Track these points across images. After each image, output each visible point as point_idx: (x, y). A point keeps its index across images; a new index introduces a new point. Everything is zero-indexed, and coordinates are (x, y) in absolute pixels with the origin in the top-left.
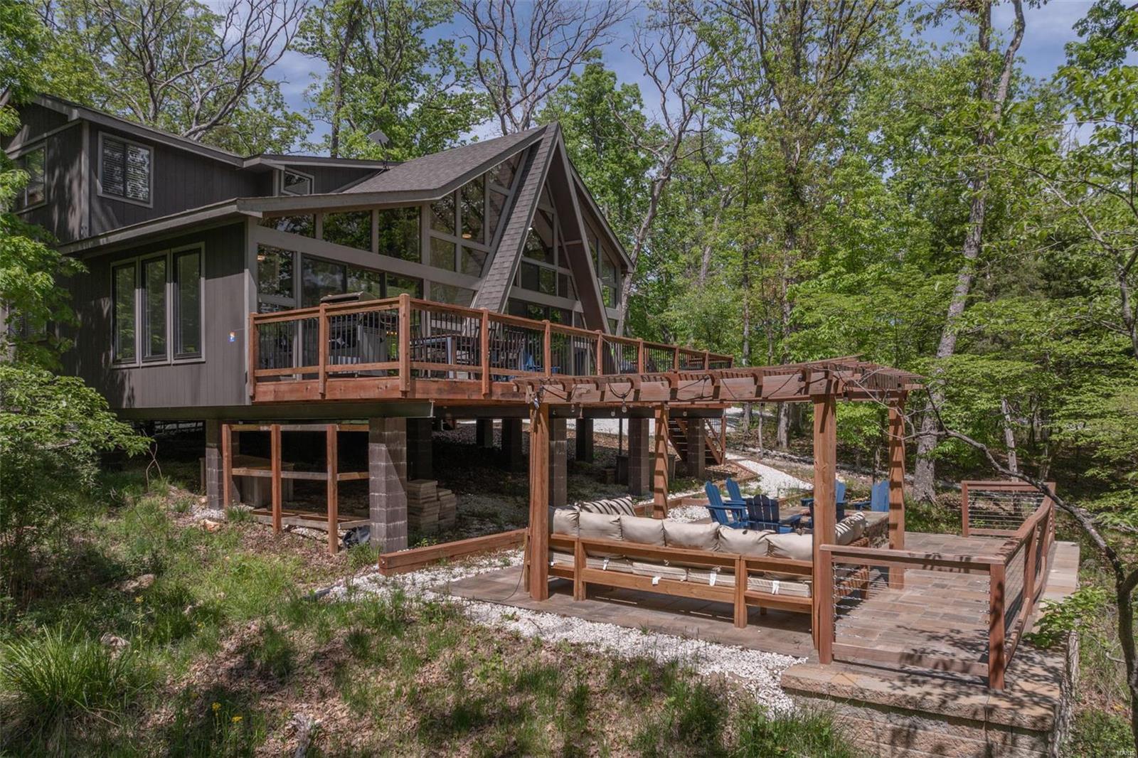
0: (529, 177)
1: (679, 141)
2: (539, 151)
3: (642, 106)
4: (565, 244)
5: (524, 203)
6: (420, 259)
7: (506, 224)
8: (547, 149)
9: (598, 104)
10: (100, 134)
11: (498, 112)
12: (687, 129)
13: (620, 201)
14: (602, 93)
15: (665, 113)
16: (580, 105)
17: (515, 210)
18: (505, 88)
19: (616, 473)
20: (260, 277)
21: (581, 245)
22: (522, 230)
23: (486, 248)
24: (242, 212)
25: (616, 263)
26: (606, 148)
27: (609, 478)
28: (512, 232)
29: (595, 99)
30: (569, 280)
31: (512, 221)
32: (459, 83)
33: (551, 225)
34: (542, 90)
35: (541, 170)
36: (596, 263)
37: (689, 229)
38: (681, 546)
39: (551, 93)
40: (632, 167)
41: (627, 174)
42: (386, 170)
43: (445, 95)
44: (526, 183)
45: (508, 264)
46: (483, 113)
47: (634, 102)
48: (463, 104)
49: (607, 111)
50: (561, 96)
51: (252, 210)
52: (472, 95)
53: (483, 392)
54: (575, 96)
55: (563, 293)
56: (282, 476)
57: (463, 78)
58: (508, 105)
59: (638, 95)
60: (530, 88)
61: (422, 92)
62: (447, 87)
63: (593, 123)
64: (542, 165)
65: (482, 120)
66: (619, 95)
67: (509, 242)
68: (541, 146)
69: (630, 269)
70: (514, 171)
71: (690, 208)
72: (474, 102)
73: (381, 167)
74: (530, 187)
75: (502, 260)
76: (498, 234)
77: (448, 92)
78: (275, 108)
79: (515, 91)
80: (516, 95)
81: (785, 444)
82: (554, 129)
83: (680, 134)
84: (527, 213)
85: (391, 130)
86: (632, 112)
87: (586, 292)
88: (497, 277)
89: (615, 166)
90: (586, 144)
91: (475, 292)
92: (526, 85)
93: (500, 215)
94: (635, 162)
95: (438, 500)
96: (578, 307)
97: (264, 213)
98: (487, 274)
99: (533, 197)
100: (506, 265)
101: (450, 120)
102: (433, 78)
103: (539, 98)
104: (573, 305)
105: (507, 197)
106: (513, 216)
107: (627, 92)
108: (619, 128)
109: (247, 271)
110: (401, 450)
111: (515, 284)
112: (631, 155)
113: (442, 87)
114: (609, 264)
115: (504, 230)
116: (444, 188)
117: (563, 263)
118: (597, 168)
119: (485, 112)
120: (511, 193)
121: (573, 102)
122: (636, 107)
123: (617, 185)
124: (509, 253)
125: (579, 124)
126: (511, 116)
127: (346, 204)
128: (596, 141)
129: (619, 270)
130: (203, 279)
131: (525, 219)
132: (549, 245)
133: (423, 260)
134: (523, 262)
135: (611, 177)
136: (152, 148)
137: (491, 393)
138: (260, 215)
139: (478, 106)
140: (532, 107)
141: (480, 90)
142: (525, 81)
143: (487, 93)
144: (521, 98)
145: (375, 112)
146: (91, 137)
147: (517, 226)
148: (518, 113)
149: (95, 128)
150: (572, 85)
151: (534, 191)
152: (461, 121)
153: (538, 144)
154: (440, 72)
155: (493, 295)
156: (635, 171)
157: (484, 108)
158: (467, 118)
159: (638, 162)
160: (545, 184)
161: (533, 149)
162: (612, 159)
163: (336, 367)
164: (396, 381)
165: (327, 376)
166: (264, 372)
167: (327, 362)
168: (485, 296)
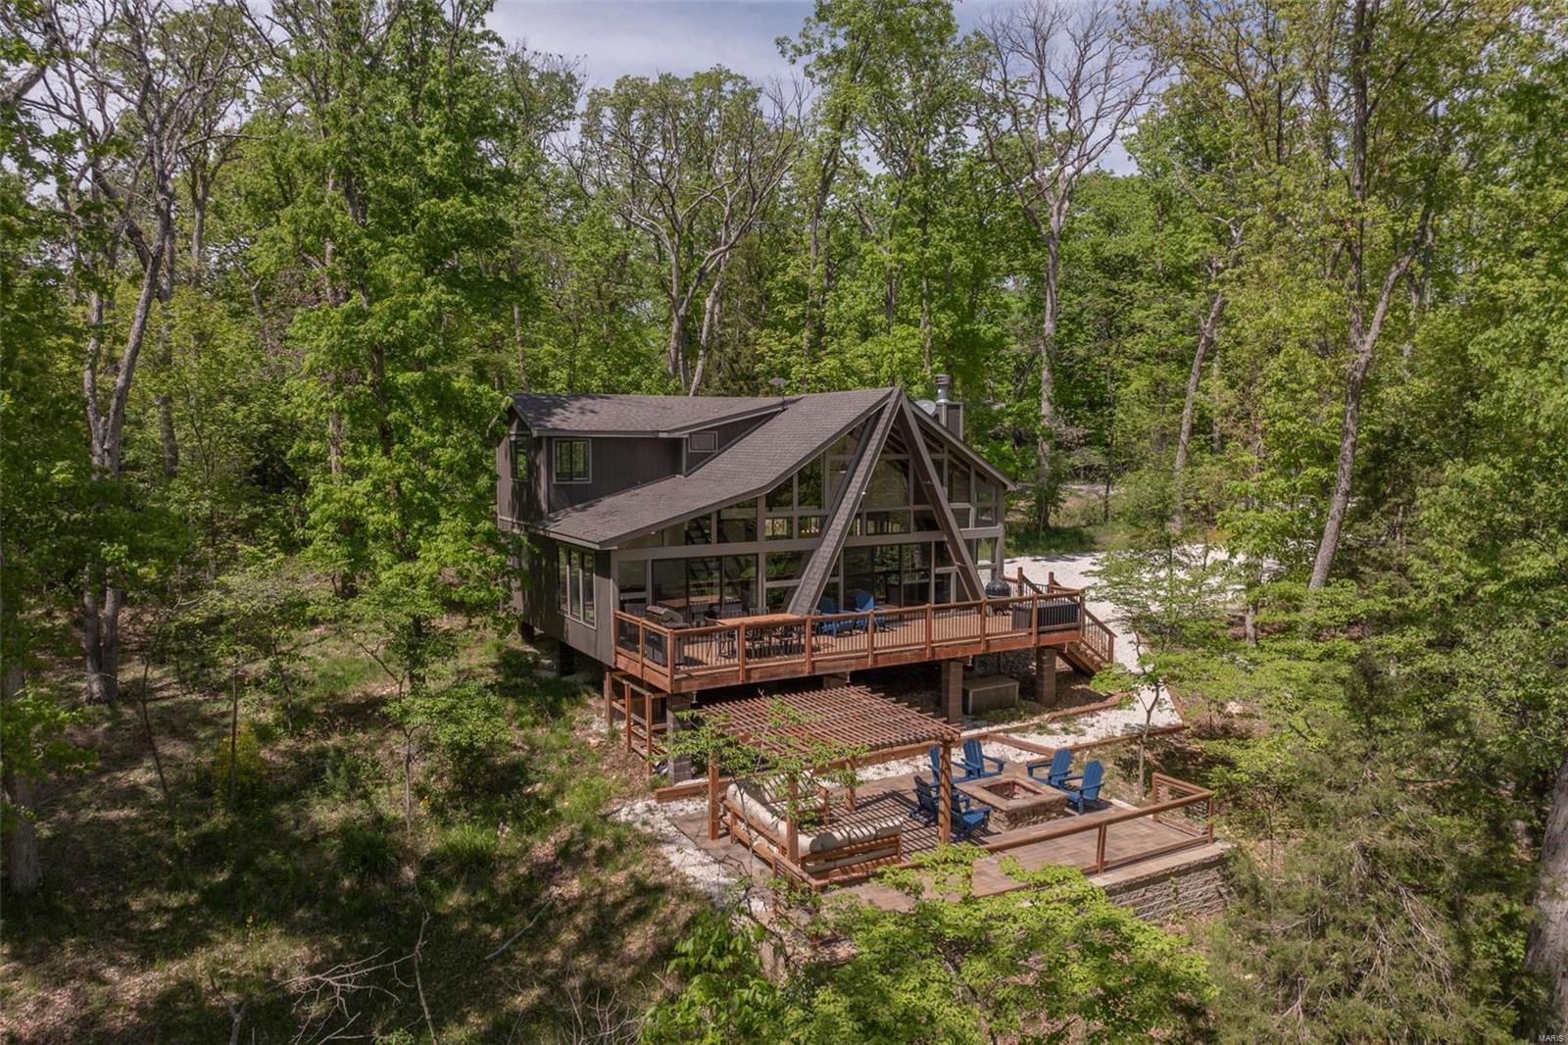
0: (871, 442)
2: (883, 416)
5: (862, 469)
7: (847, 488)
10: (554, 440)
17: (856, 474)
22: (855, 495)
23: (825, 512)
28: (850, 495)
31: (851, 485)
35: (879, 436)
44: (868, 448)
64: (881, 432)
67: (845, 505)
73: (779, 409)
74: (870, 453)
75: (838, 522)
84: (862, 478)
88: (831, 538)
99: (869, 463)
105: (850, 462)
106: (853, 480)
109: (611, 579)
115: (845, 493)
120: (854, 458)
124: (843, 516)
130: (594, 574)
131: (860, 485)
136: (590, 440)
137: (748, 677)
147: (854, 490)
151: (871, 458)
163: (646, 661)
164: (668, 681)
165: (643, 665)
166: (620, 649)
167: (644, 655)
168: (821, 554)
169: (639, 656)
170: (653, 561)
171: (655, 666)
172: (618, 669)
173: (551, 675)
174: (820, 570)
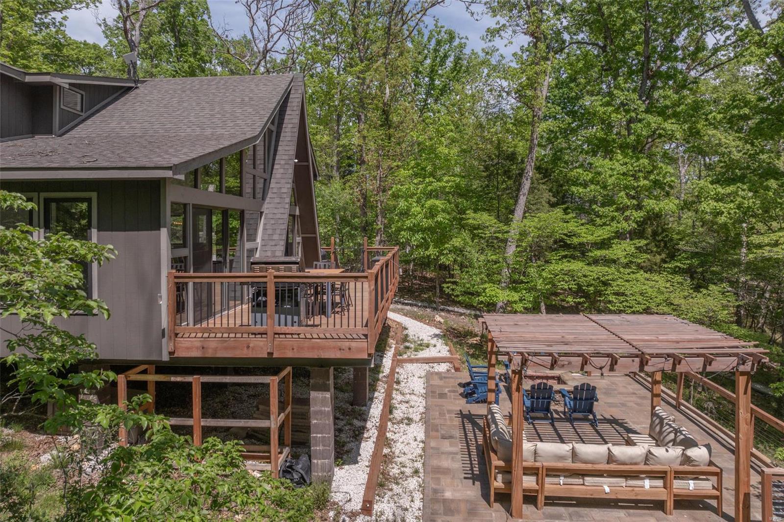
0: (287, 117)
2: (292, 96)
5: (288, 139)
7: (274, 154)
8: (299, 96)
17: (281, 143)
20: (173, 235)
21: (308, 166)
22: (291, 161)
24: (174, 177)
28: (283, 162)
31: (279, 153)
35: (297, 112)
38: (624, 464)
42: (137, 88)
44: (285, 121)
45: (286, 191)
51: (179, 174)
56: (202, 424)
64: (297, 109)
67: (282, 170)
73: (133, 85)
74: (291, 125)
75: (279, 186)
83: (267, 52)
84: (293, 147)
87: (304, 200)
88: (278, 201)
91: (262, 213)
96: (297, 211)
97: (184, 175)
99: (295, 134)
100: (284, 190)
105: (273, 131)
106: (280, 148)
109: (164, 230)
115: (274, 159)
120: (275, 129)
124: (283, 180)
130: (94, 231)
131: (293, 153)
147: (286, 157)
151: (295, 130)
155: (278, 216)
168: (271, 216)
174: (278, 232)
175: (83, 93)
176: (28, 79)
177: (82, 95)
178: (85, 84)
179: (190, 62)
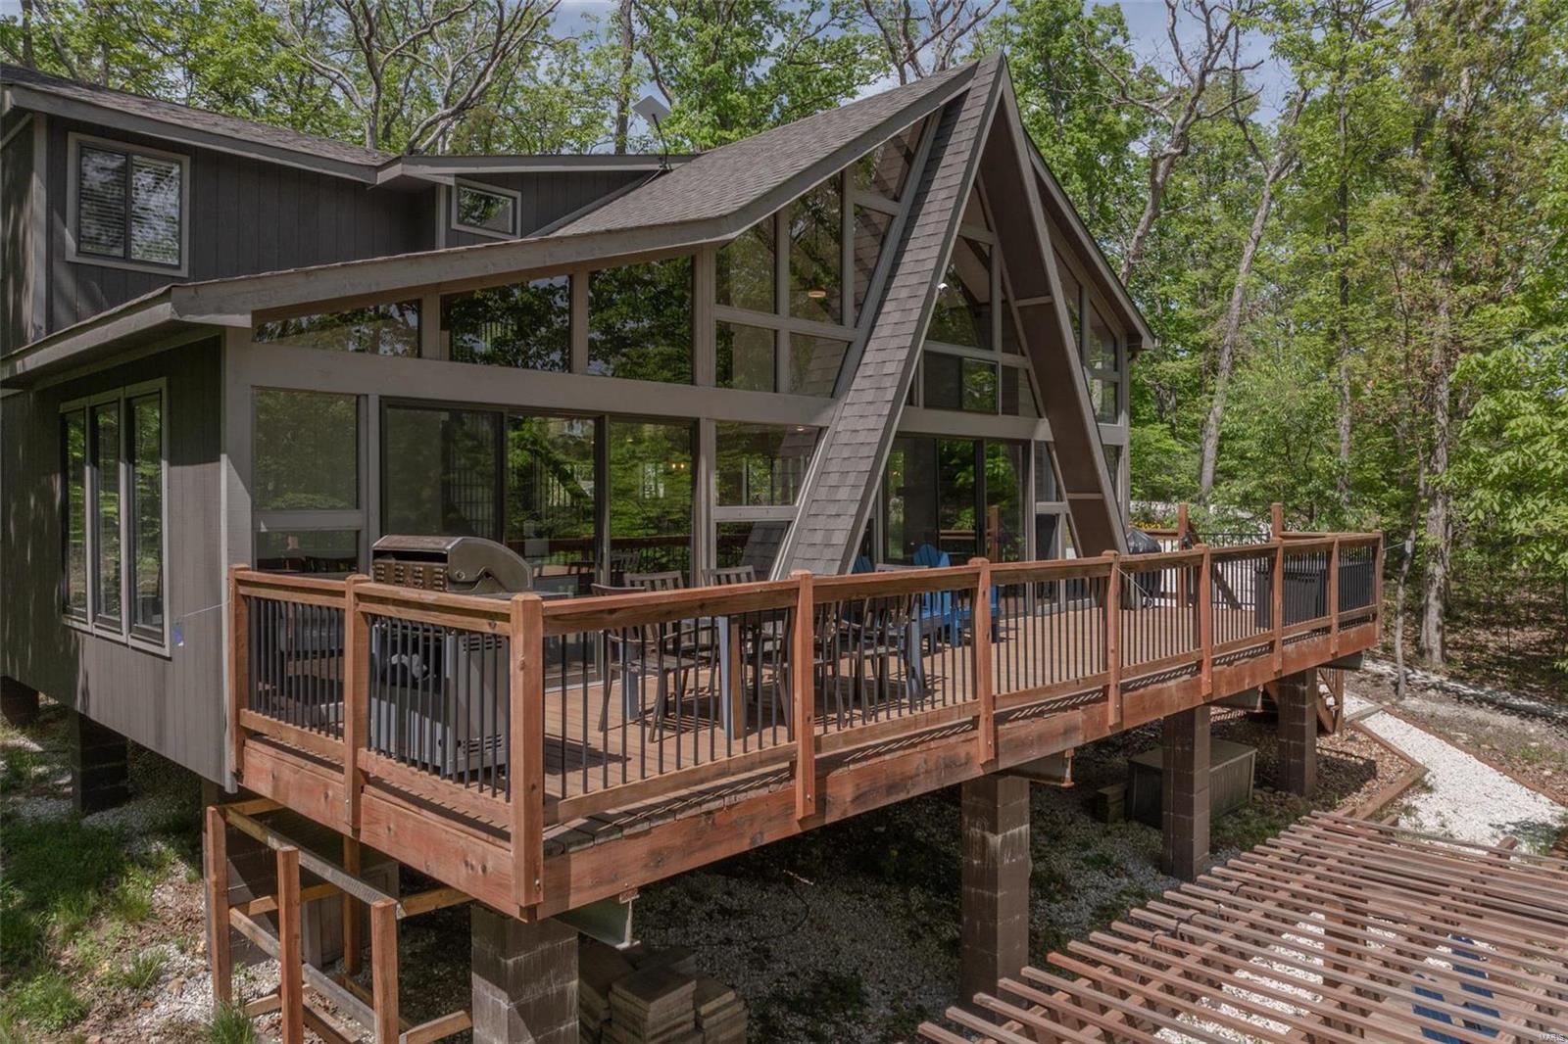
0: (940, 173)
1: (1202, 89)
2: (963, 116)
3: (1126, 39)
4: (1015, 304)
5: (929, 230)
6: (693, 374)
7: (891, 277)
8: (979, 111)
9: (1057, 39)
10: (73, 138)
11: (894, 60)
12: (1217, 66)
13: (1089, 190)
14: (1060, 22)
15: (1176, 44)
16: (1026, 43)
17: (911, 245)
18: (906, 21)
19: (1127, 794)
21: (1051, 307)
22: (924, 291)
23: (844, 333)
24: (188, 318)
25: (1117, 331)
26: (1068, 108)
27: (1113, 809)
28: (904, 293)
29: (1051, 31)
30: (1022, 376)
31: (902, 270)
32: (837, 21)
33: (986, 262)
34: (965, 19)
35: (966, 156)
36: (1079, 330)
37: (1202, 229)
39: (980, 27)
40: (1113, 136)
41: (1103, 147)
42: (665, 172)
43: (816, 42)
44: (935, 185)
45: (894, 368)
46: (874, 67)
47: (1114, 33)
48: (844, 54)
49: (1070, 51)
50: (996, 32)
51: (219, 311)
52: (856, 39)
53: (799, 814)
54: (1018, 30)
55: (1011, 409)
57: (842, 14)
58: (910, 46)
59: (1120, 22)
60: (946, 17)
61: (779, 40)
62: (819, 29)
63: (1048, 71)
64: (967, 146)
65: (873, 77)
66: (1090, 23)
67: (896, 317)
68: (967, 104)
69: (1146, 341)
70: (909, 158)
71: (1204, 197)
72: (859, 49)
73: (657, 167)
74: (943, 194)
75: (881, 357)
76: (869, 307)
77: (820, 37)
78: (573, 81)
79: (922, 25)
80: (924, 30)
81: (1437, 654)
82: (993, 67)
83: (1203, 75)
84: (936, 251)
85: (726, 102)
86: (1110, 49)
87: (1059, 398)
88: (869, 396)
89: (1084, 136)
90: (1035, 104)
91: (821, 431)
92: (941, 12)
93: (882, 244)
94: (1117, 128)
95: (698, 1027)
96: (1043, 431)
97: (256, 314)
98: (848, 388)
99: (948, 215)
100: (890, 368)
101: (824, 80)
102: (797, 17)
103: (962, 32)
104: (1034, 427)
105: (893, 217)
106: (907, 258)
107: (1102, 17)
108: (1091, 74)
109: (224, 457)
110: (562, 994)
111: (910, 402)
112: (1109, 117)
113: (811, 31)
114: (1103, 332)
115: (886, 290)
116: (745, 212)
117: (1011, 345)
118: (1055, 142)
119: (877, 63)
120: (901, 210)
121: (1016, 40)
122: (1117, 41)
123: (1086, 165)
124: (894, 343)
125: (1024, 73)
126: (915, 65)
127: (492, 271)
128: (1054, 99)
129: (1123, 345)
130: (164, 464)
131: (931, 264)
132: (982, 298)
133: (699, 378)
134: (926, 353)
135: (1078, 154)
136: (186, 160)
137: (822, 802)
138: (244, 321)
139: (865, 56)
140: (950, 48)
141: (867, 28)
142: (938, 8)
143: (879, 33)
144: (931, 34)
145: (701, 74)
146: (51, 145)
147: (914, 280)
148: (927, 57)
149: (59, 127)
150: (1013, 13)
151: (951, 203)
152: (841, 80)
153: (959, 101)
154: (808, 7)
155: (861, 438)
156: (1115, 142)
157: (876, 57)
158: (850, 76)
159: (1122, 128)
160: (976, 184)
161: (950, 113)
162: (1078, 126)
163: (376, 764)
164: (506, 858)
165: (362, 780)
166: (255, 719)
167: (363, 737)
168: (844, 438)
169: (339, 747)
170: (387, 403)
171: (422, 783)
172: (246, 795)
173: (45, 809)
174: (851, 479)
175: (518, 195)
176: (382, 177)
177: (515, 199)
178: (538, 174)
179: (1079, 140)
